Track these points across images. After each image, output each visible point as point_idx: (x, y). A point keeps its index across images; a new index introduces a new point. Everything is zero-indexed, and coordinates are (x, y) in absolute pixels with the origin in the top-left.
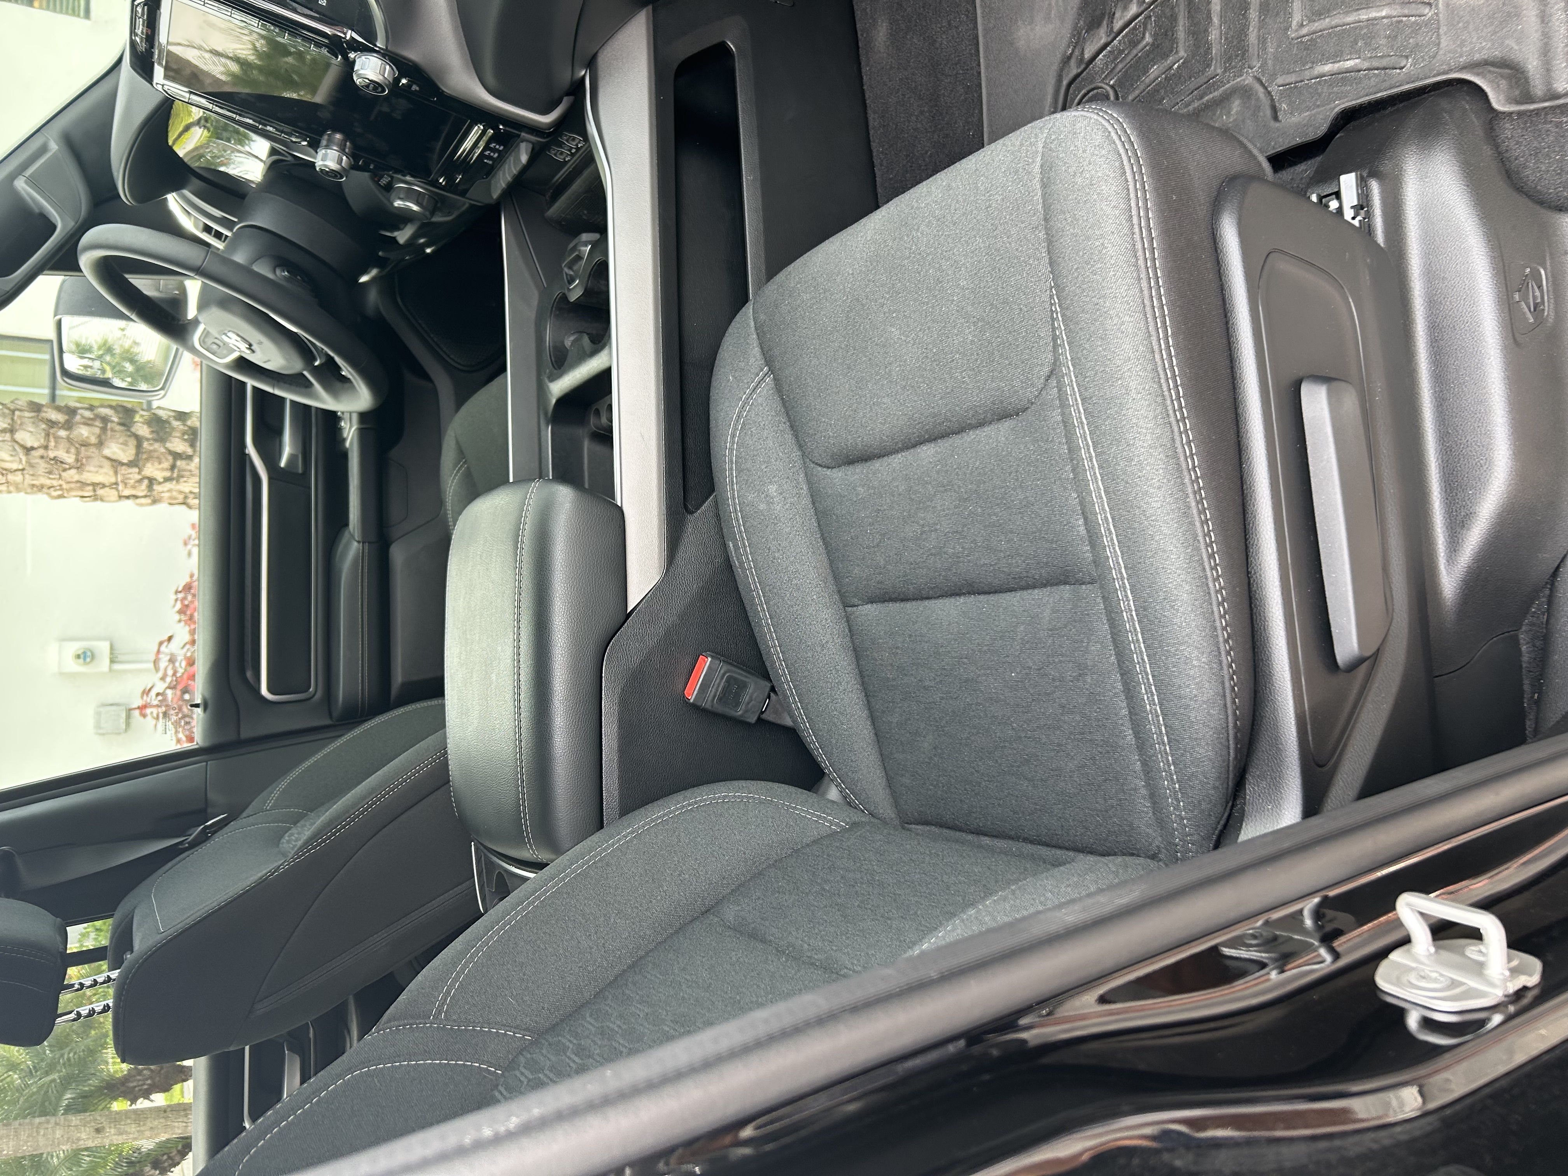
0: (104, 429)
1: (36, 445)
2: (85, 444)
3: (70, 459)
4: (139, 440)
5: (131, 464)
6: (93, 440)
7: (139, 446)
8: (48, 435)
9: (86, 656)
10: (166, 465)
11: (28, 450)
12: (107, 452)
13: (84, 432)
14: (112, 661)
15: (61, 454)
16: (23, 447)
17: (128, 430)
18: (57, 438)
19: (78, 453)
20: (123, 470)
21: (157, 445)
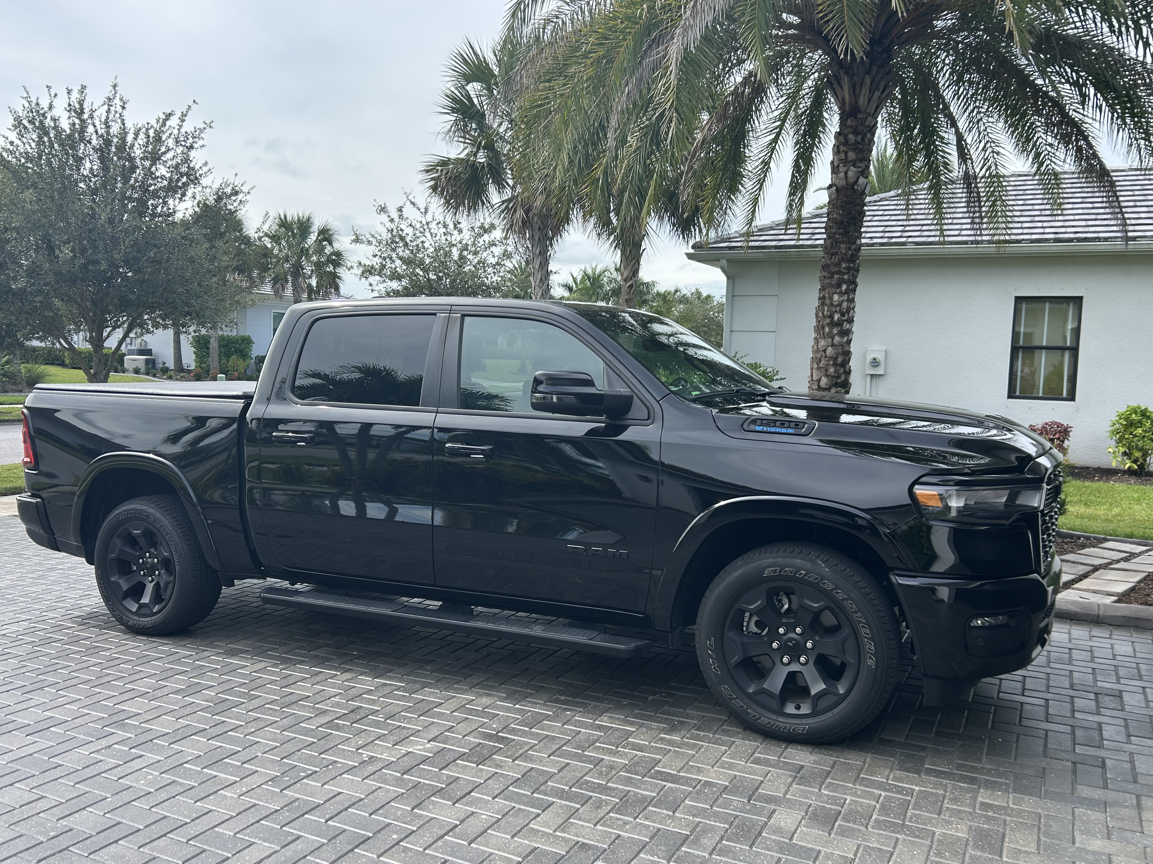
0: (834, 377)
2: (826, 371)
3: (821, 365)
5: (819, 386)
6: (829, 373)
9: (875, 363)
11: (825, 351)
13: (832, 370)
14: (872, 375)
15: (823, 362)
18: (829, 361)
20: (816, 383)
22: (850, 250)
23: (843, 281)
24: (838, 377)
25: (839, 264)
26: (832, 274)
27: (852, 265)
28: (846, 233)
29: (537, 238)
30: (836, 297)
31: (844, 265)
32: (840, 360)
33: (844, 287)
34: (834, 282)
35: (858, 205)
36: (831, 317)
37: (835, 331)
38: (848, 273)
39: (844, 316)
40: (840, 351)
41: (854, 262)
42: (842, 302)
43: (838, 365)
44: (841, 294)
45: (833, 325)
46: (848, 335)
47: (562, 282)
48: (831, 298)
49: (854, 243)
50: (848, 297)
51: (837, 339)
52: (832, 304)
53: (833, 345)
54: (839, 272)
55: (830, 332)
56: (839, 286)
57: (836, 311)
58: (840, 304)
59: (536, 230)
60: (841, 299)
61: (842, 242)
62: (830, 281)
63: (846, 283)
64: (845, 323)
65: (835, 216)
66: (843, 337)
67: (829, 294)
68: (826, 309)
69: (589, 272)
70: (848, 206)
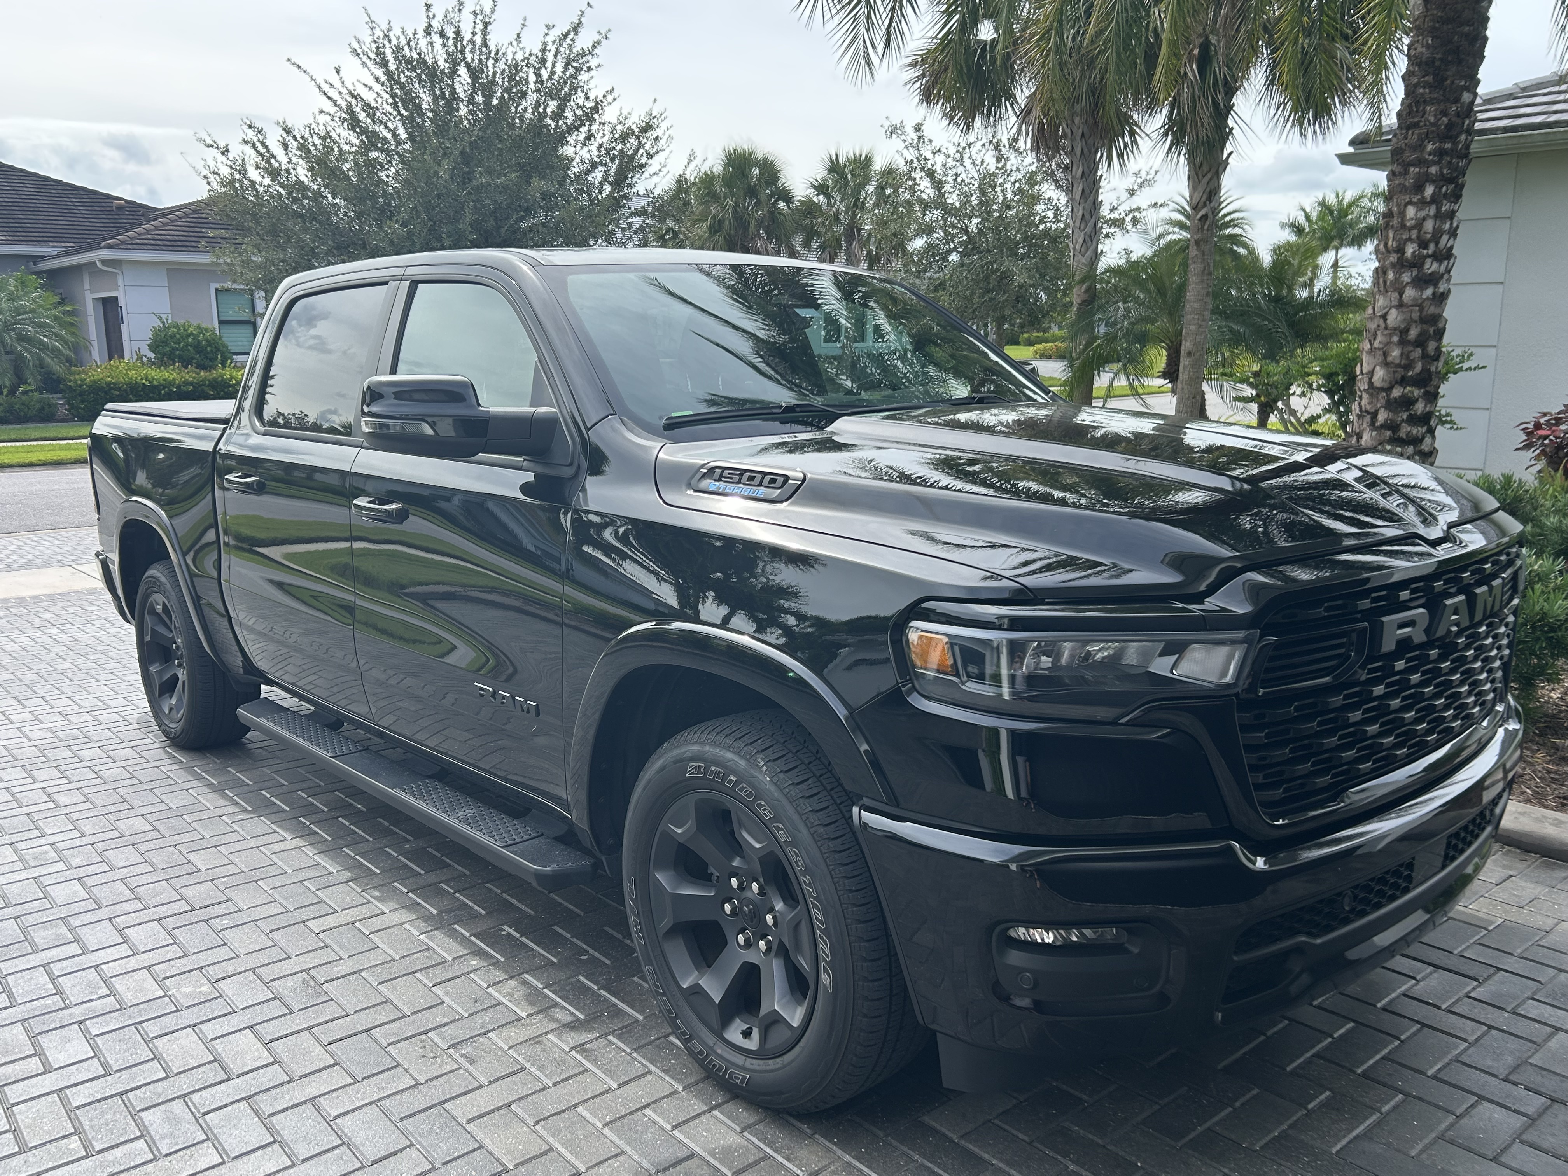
0: (1399, 366)
1: (1388, 322)
2: (1385, 355)
3: (1376, 344)
4: (1389, 389)
5: (1371, 383)
6: (1389, 359)
7: (1382, 389)
8: (1395, 329)
10: (1368, 407)
11: (1384, 317)
12: (1378, 368)
13: (1395, 353)
15: (1379, 338)
16: (1386, 313)
17: (1396, 383)
18: (1391, 335)
19: (1379, 349)
21: (1383, 401)
22: (1446, 115)
23: (1427, 179)
24: (1408, 366)
25: (1419, 146)
26: (1407, 165)
27: (1448, 146)
28: (1439, 83)
29: (1078, 151)
30: (1411, 211)
31: (1430, 147)
32: (1413, 333)
33: (1429, 190)
34: (1410, 182)
35: (1468, 23)
36: (1401, 250)
37: (1406, 277)
38: (1439, 162)
39: (1426, 247)
40: (1416, 316)
41: (1454, 139)
42: (1424, 219)
43: (1409, 342)
44: (1423, 204)
45: (1403, 266)
46: (1436, 285)
47: (1285, 221)
48: (1402, 214)
49: (1457, 100)
50: (1438, 210)
51: (1410, 293)
52: (1403, 226)
53: (1401, 305)
54: (1419, 162)
55: (1397, 279)
56: (1419, 188)
57: (1410, 239)
58: (1419, 224)
59: (1078, 138)
60: (1422, 214)
61: (1431, 102)
62: (1402, 181)
63: (1433, 182)
64: (1428, 261)
65: (1420, 49)
66: (1422, 289)
67: (1398, 205)
68: (1391, 235)
69: (1332, 200)
70: (1445, 27)
